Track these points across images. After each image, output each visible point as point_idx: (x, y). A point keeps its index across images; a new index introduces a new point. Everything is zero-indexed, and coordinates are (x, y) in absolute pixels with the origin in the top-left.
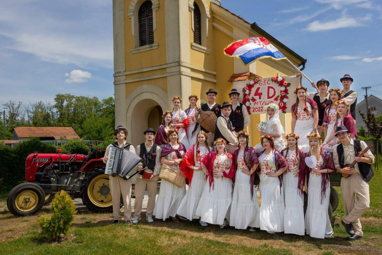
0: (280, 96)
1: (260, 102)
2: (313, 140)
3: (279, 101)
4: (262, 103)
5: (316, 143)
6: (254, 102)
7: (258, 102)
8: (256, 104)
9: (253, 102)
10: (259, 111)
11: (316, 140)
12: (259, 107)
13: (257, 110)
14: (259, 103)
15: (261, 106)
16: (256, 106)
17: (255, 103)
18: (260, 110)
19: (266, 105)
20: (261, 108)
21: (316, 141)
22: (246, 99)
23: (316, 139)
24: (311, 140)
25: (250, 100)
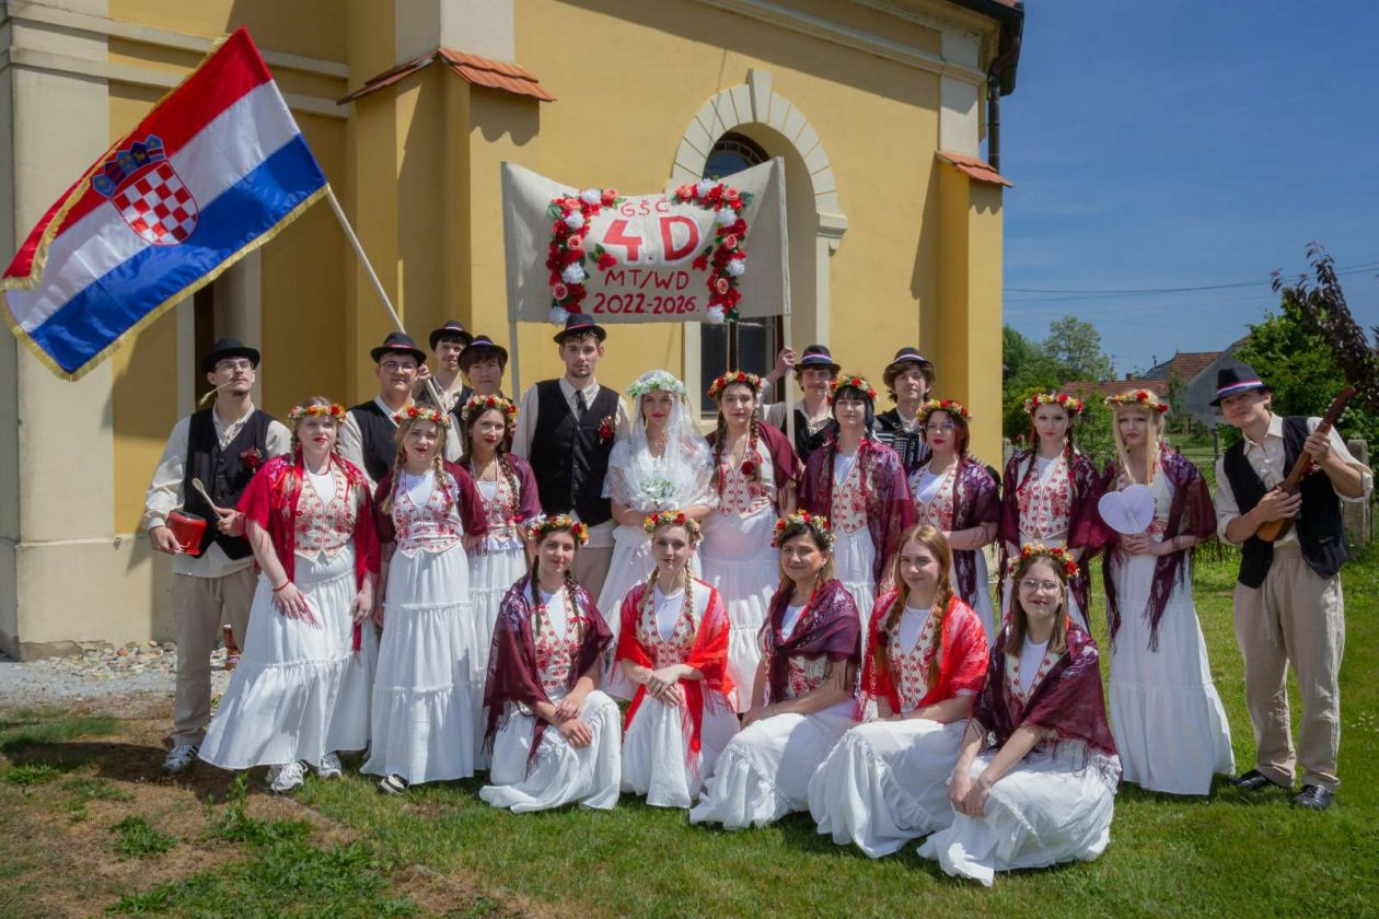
0: (716, 248)
1: (635, 271)
2: (1131, 416)
3: (710, 269)
4: (641, 277)
5: (1141, 426)
6: (607, 270)
7: (622, 273)
8: (615, 279)
9: (602, 268)
10: (626, 311)
11: (1142, 416)
12: (630, 296)
13: (615, 305)
14: (629, 276)
15: (635, 291)
16: (615, 288)
17: (611, 273)
18: (633, 307)
19: (658, 285)
20: (636, 301)
21: (1141, 420)
22: (565, 250)
23: (1139, 411)
24: (1122, 417)
25: (588, 260)
